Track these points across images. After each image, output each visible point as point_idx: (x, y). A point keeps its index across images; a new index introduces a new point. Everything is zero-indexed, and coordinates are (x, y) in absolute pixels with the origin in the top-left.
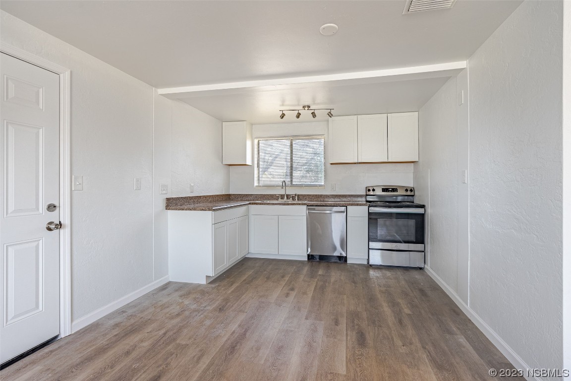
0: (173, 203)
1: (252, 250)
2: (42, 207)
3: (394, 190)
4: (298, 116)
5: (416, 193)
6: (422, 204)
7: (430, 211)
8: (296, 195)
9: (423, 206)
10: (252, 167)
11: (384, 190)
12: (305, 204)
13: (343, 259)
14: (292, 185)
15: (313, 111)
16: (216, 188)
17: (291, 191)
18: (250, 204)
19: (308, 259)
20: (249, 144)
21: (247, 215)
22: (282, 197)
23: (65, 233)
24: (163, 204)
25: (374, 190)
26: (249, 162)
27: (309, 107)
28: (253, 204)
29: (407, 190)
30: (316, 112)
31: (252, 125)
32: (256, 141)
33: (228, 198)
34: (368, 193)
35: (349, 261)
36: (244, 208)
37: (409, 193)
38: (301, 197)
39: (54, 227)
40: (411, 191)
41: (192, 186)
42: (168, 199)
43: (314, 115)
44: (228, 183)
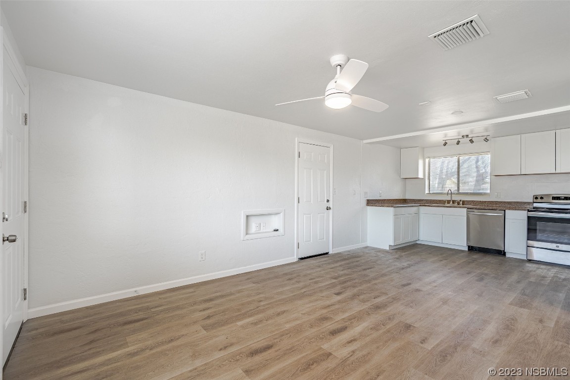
0: (370, 203)
1: (421, 239)
2: (326, 201)
3: (567, 198)
4: (458, 143)
8: (460, 201)
10: (424, 179)
11: (554, 198)
12: (465, 207)
13: (502, 253)
14: (459, 194)
15: (471, 138)
16: (396, 195)
17: (456, 198)
18: (420, 206)
19: (469, 249)
20: (421, 162)
21: (418, 214)
22: (449, 202)
23: (331, 211)
24: (365, 202)
25: (542, 198)
26: (421, 175)
27: (467, 136)
28: (422, 206)
30: (473, 139)
31: (423, 148)
32: (427, 160)
33: (404, 201)
34: (535, 201)
35: (508, 255)
36: (416, 208)
38: (465, 202)
39: (328, 208)
41: (381, 193)
42: (368, 200)
43: (471, 141)
44: (405, 191)
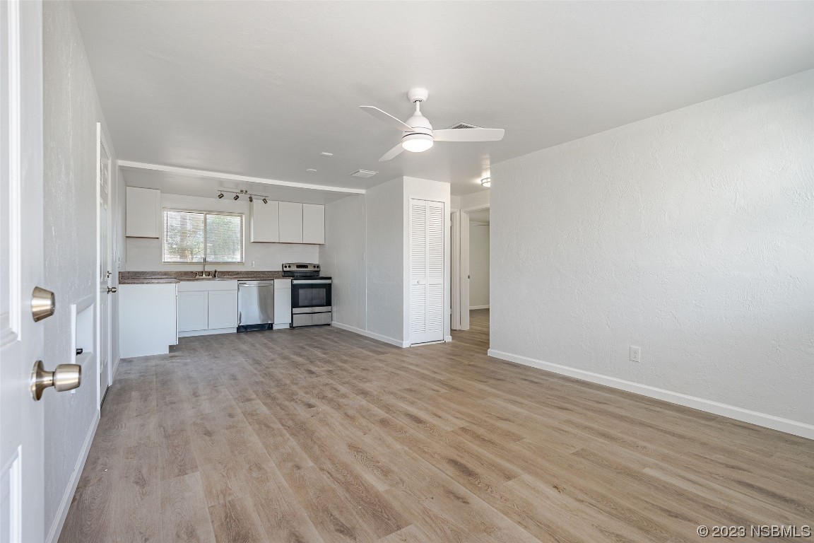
3: (305, 266)
5: (322, 269)
6: (329, 276)
7: (335, 282)
8: (215, 272)
9: (330, 278)
11: (298, 266)
15: (250, 196)
19: (237, 330)
22: (201, 274)
25: (289, 267)
27: (246, 192)
29: (315, 267)
34: (285, 269)
35: (275, 327)
37: (316, 269)
38: (220, 274)
40: (318, 267)
